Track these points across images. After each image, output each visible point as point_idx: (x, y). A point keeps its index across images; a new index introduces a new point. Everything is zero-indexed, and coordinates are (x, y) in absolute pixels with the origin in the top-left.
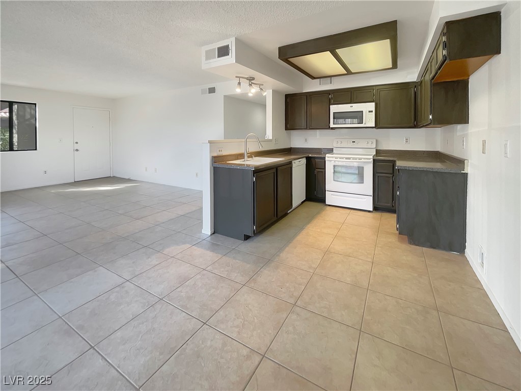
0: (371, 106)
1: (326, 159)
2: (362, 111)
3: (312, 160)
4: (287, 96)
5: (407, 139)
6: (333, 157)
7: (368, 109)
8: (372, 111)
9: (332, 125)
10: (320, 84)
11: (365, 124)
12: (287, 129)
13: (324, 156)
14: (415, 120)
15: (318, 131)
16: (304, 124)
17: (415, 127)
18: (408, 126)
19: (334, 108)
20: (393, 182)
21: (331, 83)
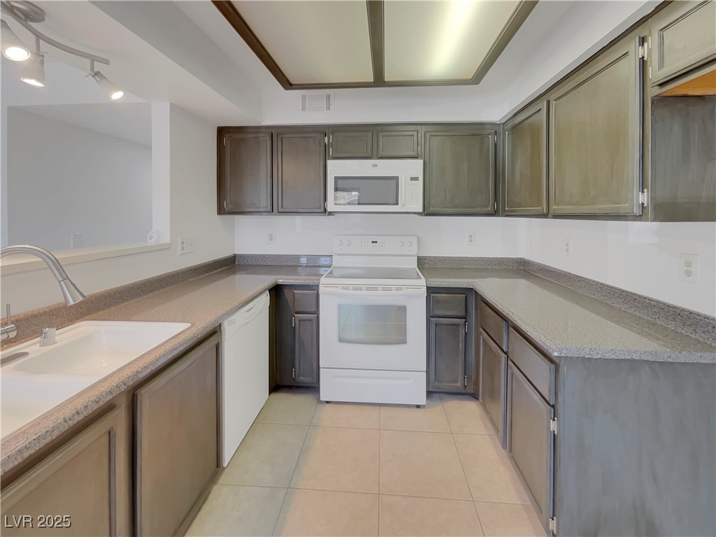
0: (416, 167)
1: (322, 289)
2: (396, 179)
3: (286, 291)
4: (222, 132)
5: (471, 236)
6: (335, 285)
7: (408, 172)
8: (416, 179)
9: (331, 207)
10: (304, 109)
11: (404, 205)
12: (221, 211)
13: (315, 282)
14: (496, 199)
15: (298, 219)
16: (264, 202)
17: (495, 213)
18: (484, 210)
19: (337, 168)
20: (466, 333)
21: (328, 108)
